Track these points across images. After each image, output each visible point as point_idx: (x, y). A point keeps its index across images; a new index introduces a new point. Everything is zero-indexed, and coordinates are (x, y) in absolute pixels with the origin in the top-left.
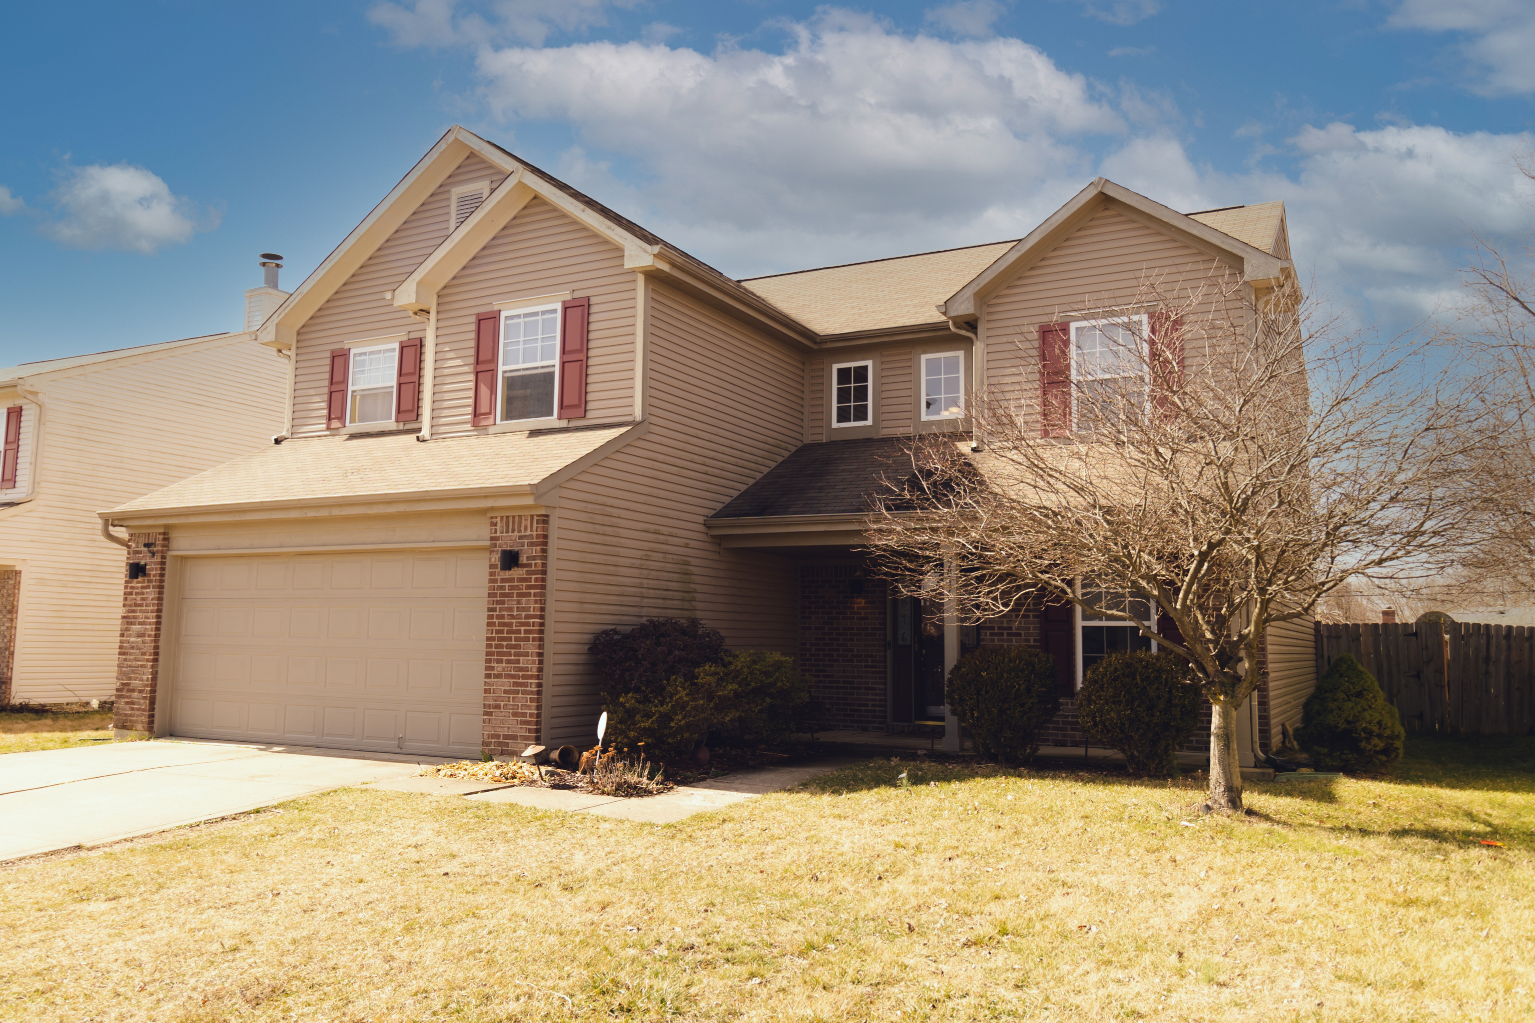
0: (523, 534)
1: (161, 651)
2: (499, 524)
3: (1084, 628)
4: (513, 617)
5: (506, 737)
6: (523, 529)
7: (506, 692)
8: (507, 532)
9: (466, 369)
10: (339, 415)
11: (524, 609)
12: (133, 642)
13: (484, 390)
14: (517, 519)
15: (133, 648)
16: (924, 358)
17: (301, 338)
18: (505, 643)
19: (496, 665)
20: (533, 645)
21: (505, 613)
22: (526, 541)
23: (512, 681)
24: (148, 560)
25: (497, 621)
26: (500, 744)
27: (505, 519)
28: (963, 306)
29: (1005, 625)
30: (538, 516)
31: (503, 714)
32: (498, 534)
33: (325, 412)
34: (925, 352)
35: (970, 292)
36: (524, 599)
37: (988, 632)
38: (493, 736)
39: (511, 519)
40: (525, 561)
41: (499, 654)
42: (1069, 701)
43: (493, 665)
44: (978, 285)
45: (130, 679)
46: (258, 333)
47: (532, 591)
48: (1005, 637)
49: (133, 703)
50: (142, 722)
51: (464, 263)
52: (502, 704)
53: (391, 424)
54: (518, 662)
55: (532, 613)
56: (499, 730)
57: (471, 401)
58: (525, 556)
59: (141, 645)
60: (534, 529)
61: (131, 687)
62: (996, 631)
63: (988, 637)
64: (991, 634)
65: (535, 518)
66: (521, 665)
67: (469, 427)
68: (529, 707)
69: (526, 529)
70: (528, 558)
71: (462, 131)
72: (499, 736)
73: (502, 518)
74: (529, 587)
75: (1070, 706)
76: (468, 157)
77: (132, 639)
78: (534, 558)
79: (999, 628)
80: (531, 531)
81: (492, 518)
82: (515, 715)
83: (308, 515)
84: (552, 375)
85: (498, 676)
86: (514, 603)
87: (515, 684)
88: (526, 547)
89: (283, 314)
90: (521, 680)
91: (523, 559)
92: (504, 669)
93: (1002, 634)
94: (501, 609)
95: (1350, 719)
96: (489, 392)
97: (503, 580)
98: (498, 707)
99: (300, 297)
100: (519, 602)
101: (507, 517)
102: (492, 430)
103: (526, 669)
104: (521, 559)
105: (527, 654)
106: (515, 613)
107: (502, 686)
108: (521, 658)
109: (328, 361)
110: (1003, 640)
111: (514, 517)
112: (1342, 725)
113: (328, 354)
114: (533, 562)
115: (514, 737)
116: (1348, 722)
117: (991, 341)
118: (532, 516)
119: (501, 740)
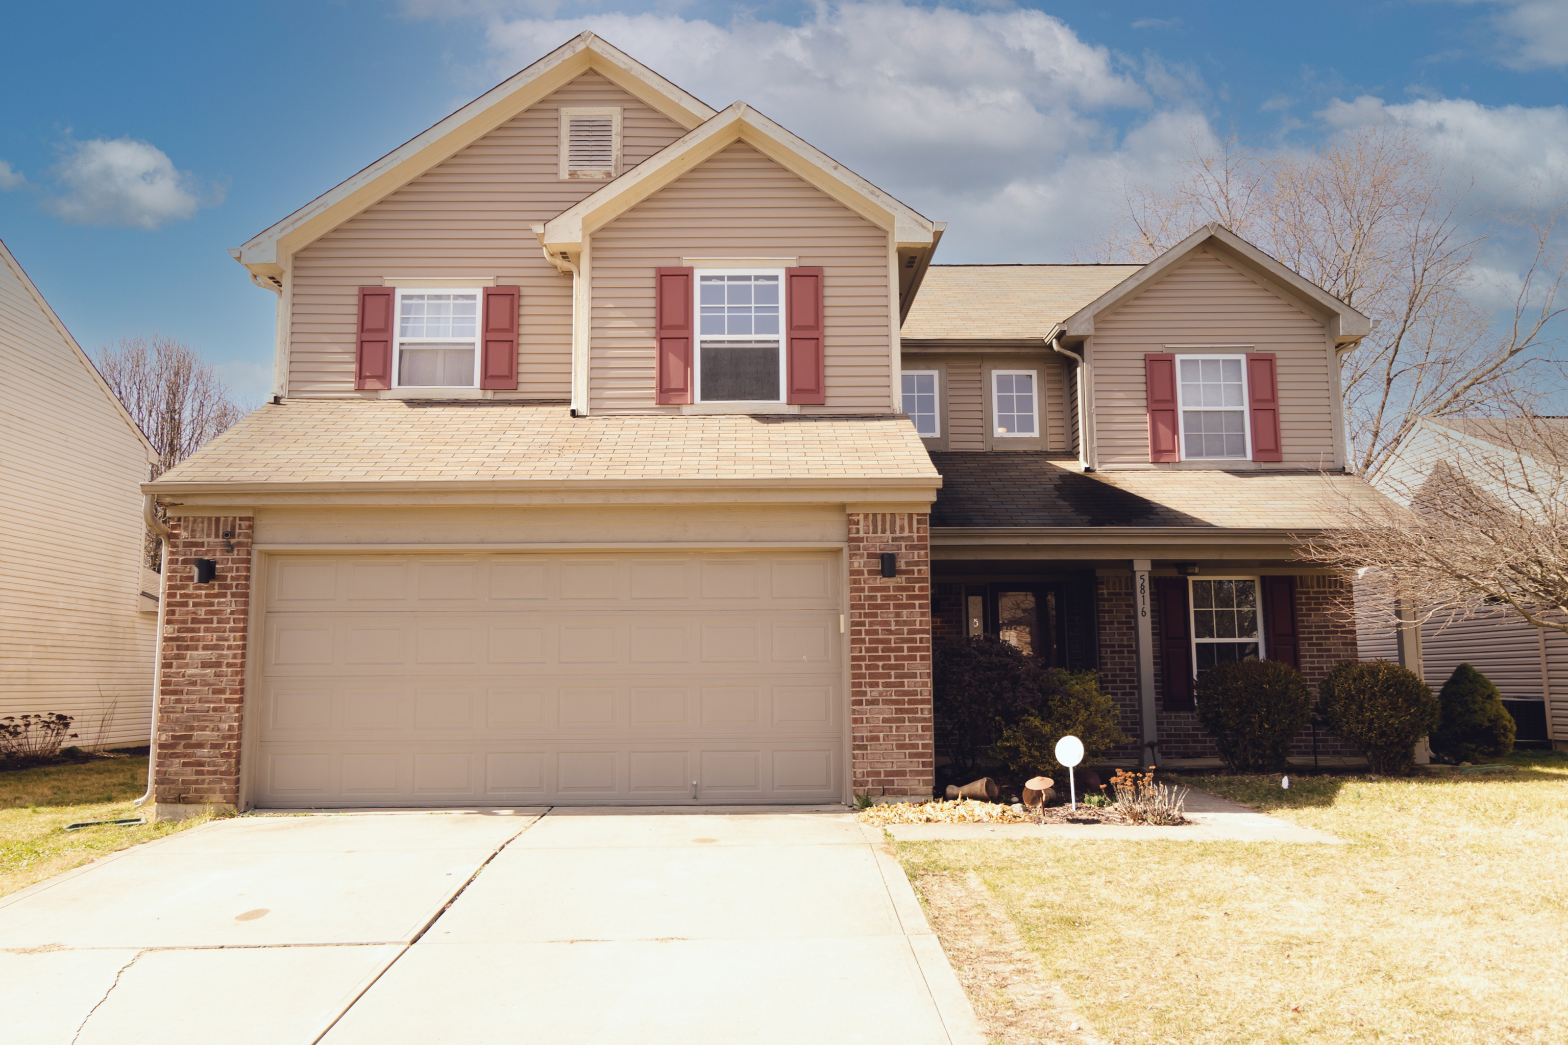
0: (898, 534)
1: (248, 686)
2: (862, 523)
3: (1198, 645)
4: (890, 632)
5: (888, 774)
6: (897, 529)
7: (885, 720)
8: (875, 532)
9: (642, 333)
10: (380, 373)
11: (905, 623)
12: (192, 676)
13: (674, 362)
14: (888, 518)
15: (194, 683)
16: (995, 373)
17: (300, 264)
18: (881, 664)
19: (868, 689)
20: (922, 665)
21: (879, 628)
22: (903, 544)
23: (893, 707)
24: (218, 556)
25: (863, 636)
26: (880, 782)
27: (871, 517)
28: (1083, 327)
29: (1125, 643)
30: (918, 515)
31: (884, 747)
32: (861, 534)
33: (353, 367)
34: (996, 368)
35: (1089, 314)
36: (905, 611)
37: (1109, 650)
38: (869, 774)
39: (879, 518)
40: (903, 567)
41: (872, 676)
42: (1190, 715)
43: (863, 689)
44: (1098, 307)
45: (192, 728)
46: (244, 249)
47: (917, 602)
48: (1126, 654)
49: (201, 764)
50: (222, 791)
51: (633, 203)
52: (881, 735)
53: (474, 391)
54: (902, 684)
55: (918, 627)
56: (879, 765)
57: (654, 373)
58: (903, 561)
59: (212, 679)
60: (915, 530)
61: (193, 741)
62: (1117, 649)
63: (1109, 654)
64: (1112, 652)
65: (915, 518)
66: (906, 688)
67: (652, 404)
68: (922, 737)
69: (902, 529)
70: (907, 564)
71: (596, 39)
72: (879, 773)
73: (866, 516)
74: (910, 597)
75: (1190, 720)
76: (585, 74)
77: (190, 671)
78: (917, 563)
79: (1119, 646)
80: (911, 531)
81: (851, 515)
82: (901, 747)
83: (566, 502)
84: (775, 353)
85: (874, 702)
86: (892, 615)
87: (898, 711)
88: (903, 550)
89: (290, 229)
90: (906, 706)
91: (902, 565)
92: (881, 694)
93: (1123, 652)
94: (871, 624)
95: (1492, 718)
96: (682, 365)
97: (872, 589)
98: (877, 738)
99: (322, 209)
100: (898, 615)
101: (875, 515)
102: (686, 410)
103: (915, 693)
104: (898, 564)
105: (914, 676)
106: (893, 628)
107: (881, 714)
108: (906, 681)
109: (355, 300)
110: (1123, 658)
111: (884, 515)
112: (1487, 724)
113: (355, 291)
114: (916, 569)
115: (902, 773)
116: (1490, 721)
117: (1099, 364)
118: (910, 516)
119: (882, 777)
